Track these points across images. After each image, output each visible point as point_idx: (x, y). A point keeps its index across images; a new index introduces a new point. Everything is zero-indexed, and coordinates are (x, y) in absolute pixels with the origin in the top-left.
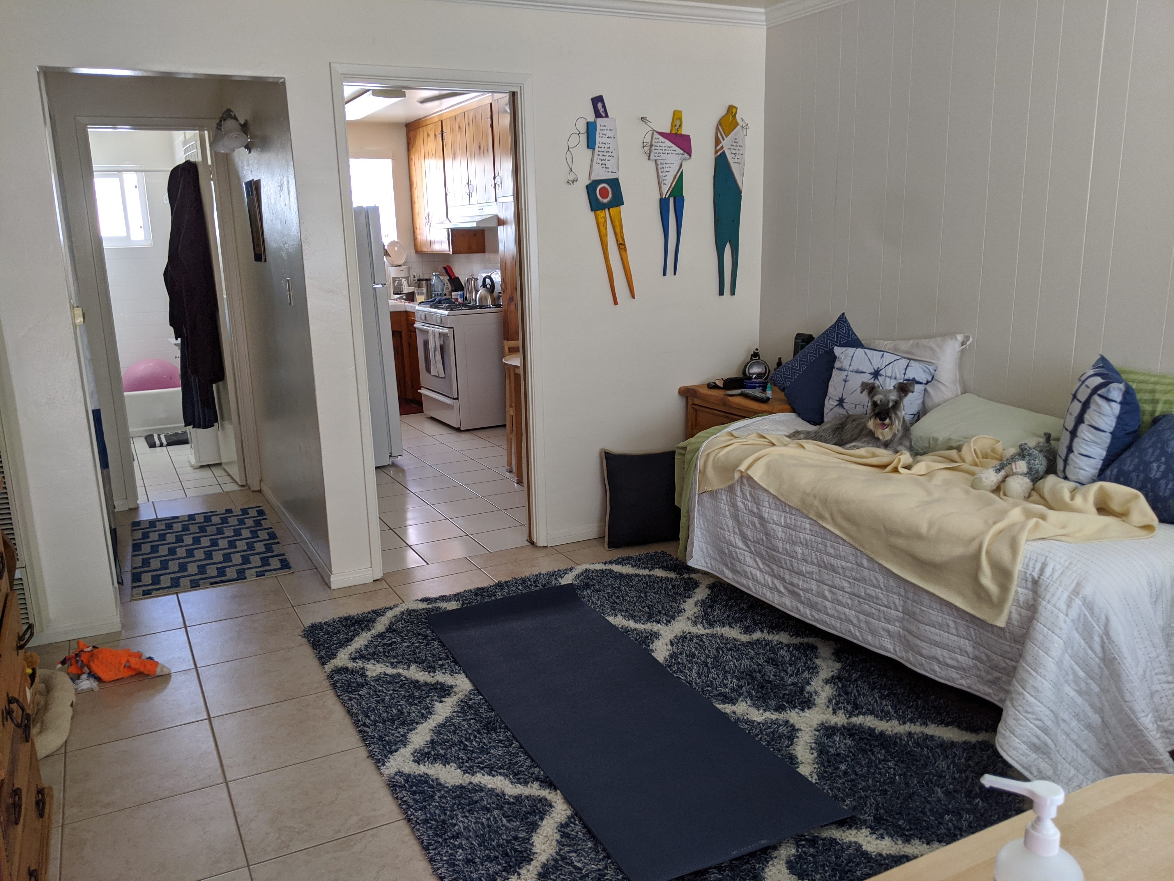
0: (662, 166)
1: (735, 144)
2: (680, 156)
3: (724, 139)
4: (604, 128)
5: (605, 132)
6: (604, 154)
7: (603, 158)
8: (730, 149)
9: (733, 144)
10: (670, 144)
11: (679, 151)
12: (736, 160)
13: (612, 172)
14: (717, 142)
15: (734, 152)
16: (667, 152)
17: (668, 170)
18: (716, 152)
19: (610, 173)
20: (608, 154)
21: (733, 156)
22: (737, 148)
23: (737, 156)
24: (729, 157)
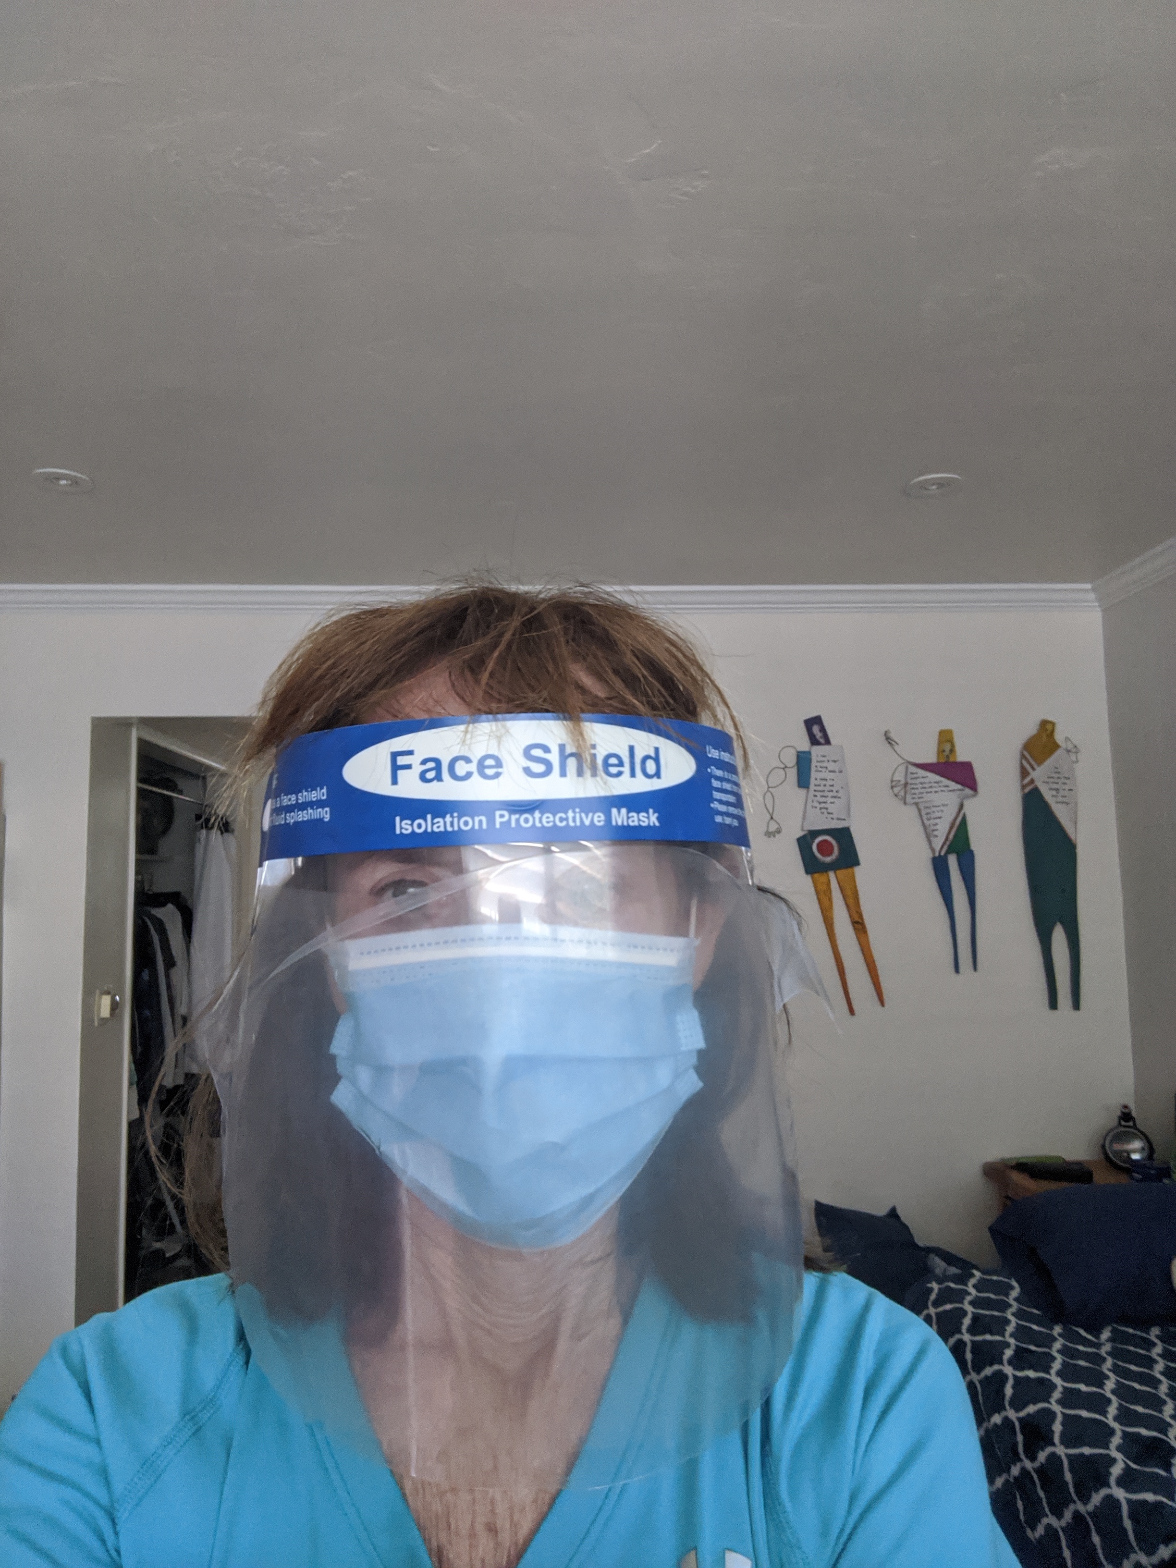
0: (928, 811)
1: (1057, 775)
2: (958, 792)
3: (1034, 769)
4: (823, 759)
5: (825, 764)
6: (826, 794)
7: (824, 799)
8: (1047, 783)
9: (1053, 775)
10: (938, 778)
11: (953, 785)
12: (1061, 799)
13: (839, 819)
14: (1024, 773)
15: (1055, 786)
16: (933, 790)
17: (938, 815)
18: (1023, 787)
19: (835, 821)
20: (831, 794)
21: (1054, 793)
22: (1060, 781)
23: (1062, 793)
24: (1048, 795)
